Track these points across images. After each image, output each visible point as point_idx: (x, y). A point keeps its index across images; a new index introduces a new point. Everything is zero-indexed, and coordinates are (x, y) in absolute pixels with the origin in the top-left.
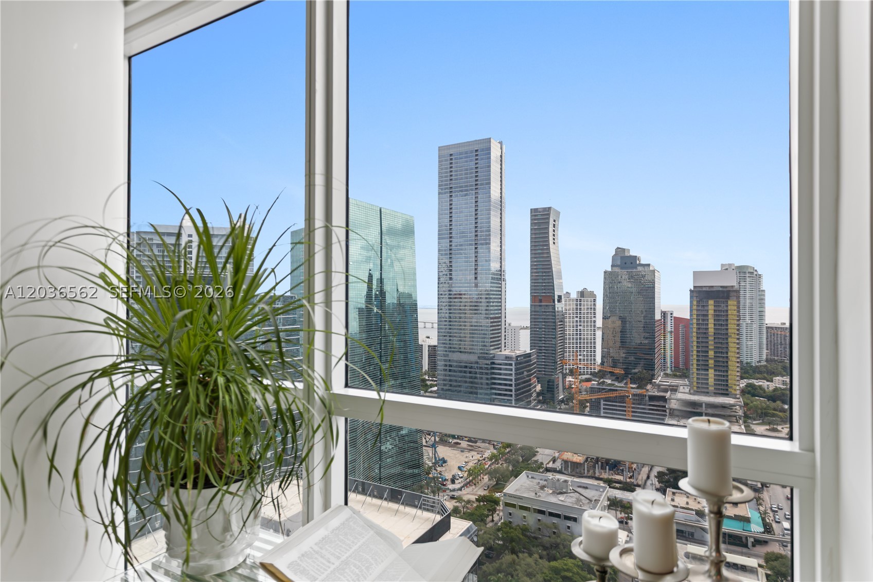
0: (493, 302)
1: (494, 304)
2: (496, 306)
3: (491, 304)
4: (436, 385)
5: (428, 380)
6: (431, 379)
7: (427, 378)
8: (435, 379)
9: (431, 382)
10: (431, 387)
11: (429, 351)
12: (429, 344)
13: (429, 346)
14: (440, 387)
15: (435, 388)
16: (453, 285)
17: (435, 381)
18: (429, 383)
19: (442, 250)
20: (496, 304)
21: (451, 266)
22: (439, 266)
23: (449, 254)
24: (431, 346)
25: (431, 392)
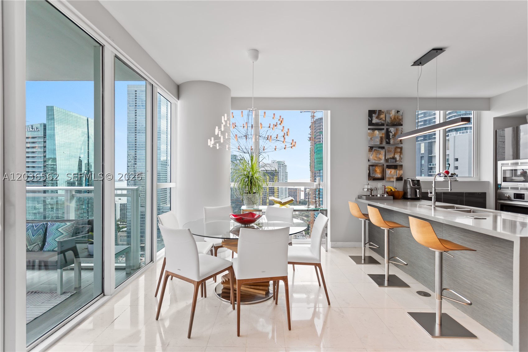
0: (163, 178)
1: (163, 179)
2: (164, 180)
3: (161, 179)
4: (126, 227)
5: (121, 224)
6: (122, 223)
7: (119, 223)
8: (125, 223)
9: (122, 226)
10: (122, 229)
11: (120, 207)
12: (121, 203)
13: (121, 204)
14: (128, 228)
15: (125, 229)
16: (137, 168)
17: (125, 225)
18: (121, 226)
19: (130, 147)
20: (164, 179)
21: (136, 157)
22: (128, 156)
23: (134, 149)
24: (122, 204)
25: (123, 231)
